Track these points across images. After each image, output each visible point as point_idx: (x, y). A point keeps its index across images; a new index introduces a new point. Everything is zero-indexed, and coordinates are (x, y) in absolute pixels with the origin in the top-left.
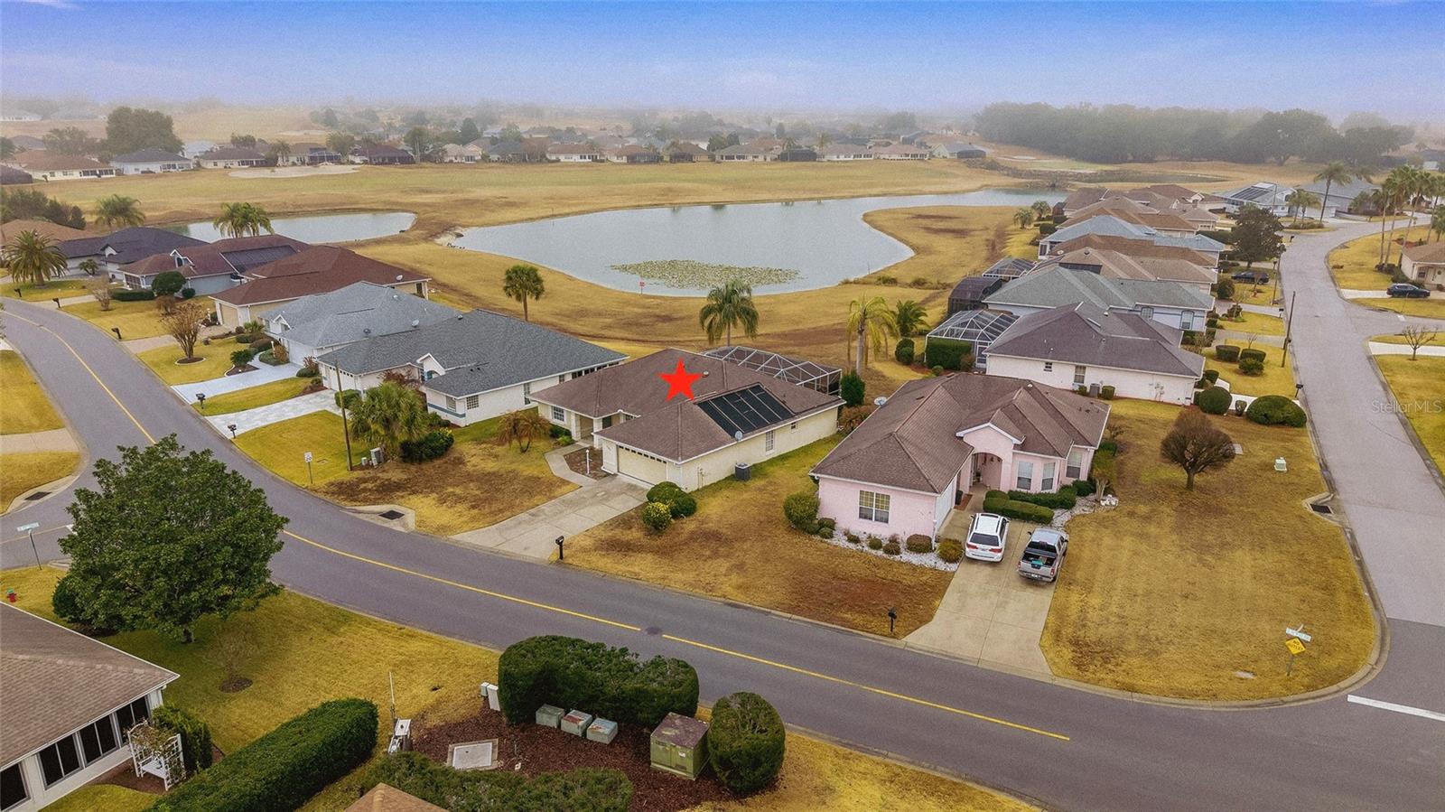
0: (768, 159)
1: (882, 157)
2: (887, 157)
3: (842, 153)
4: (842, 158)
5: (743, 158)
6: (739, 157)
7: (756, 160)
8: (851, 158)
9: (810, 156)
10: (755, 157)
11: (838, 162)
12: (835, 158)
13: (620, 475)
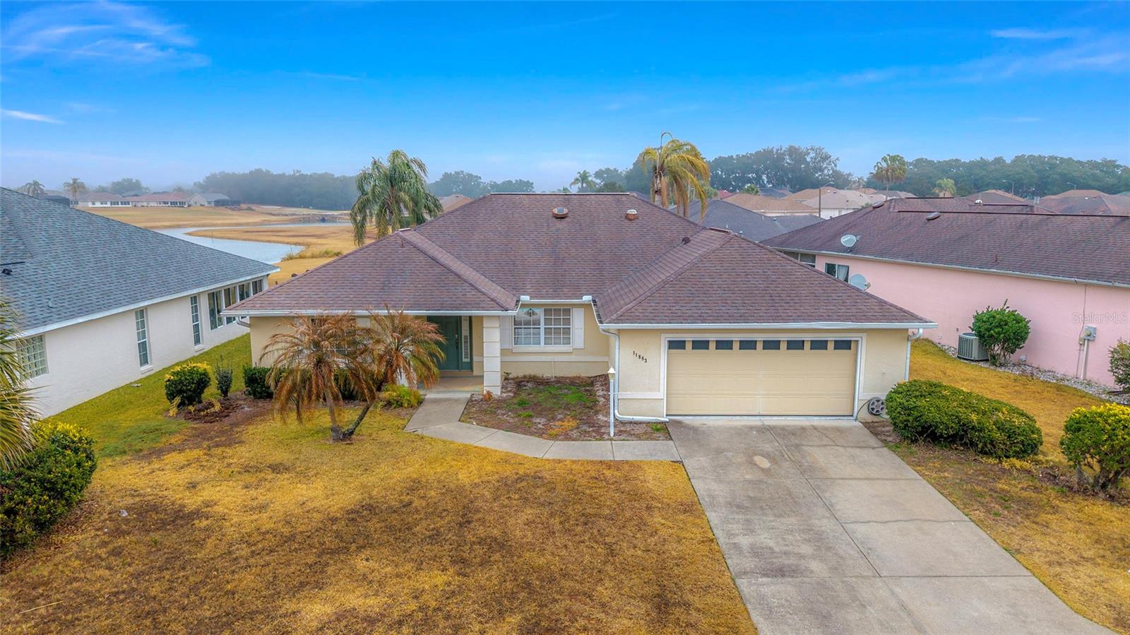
1: (139, 204)
4: (98, 205)
13: (687, 420)
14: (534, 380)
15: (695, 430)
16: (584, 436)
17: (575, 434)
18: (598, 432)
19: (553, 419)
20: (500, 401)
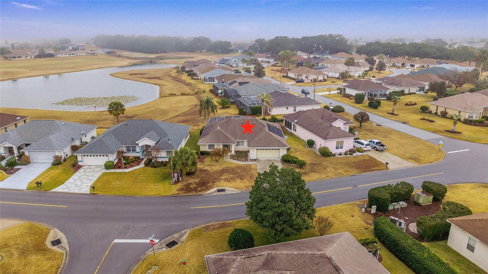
0: (33, 57)
1: (78, 55)
2: (81, 54)
3: (63, 54)
4: (64, 56)
5: (21, 57)
6: (18, 57)
7: (27, 58)
8: (68, 55)
9: (51, 56)
10: (26, 57)
11: (62, 57)
12: (61, 56)
13: (259, 159)
14: (238, 151)
15: (259, 160)
16: (245, 161)
17: (244, 161)
18: (247, 160)
19: (242, 158)
20: (234, 155)
